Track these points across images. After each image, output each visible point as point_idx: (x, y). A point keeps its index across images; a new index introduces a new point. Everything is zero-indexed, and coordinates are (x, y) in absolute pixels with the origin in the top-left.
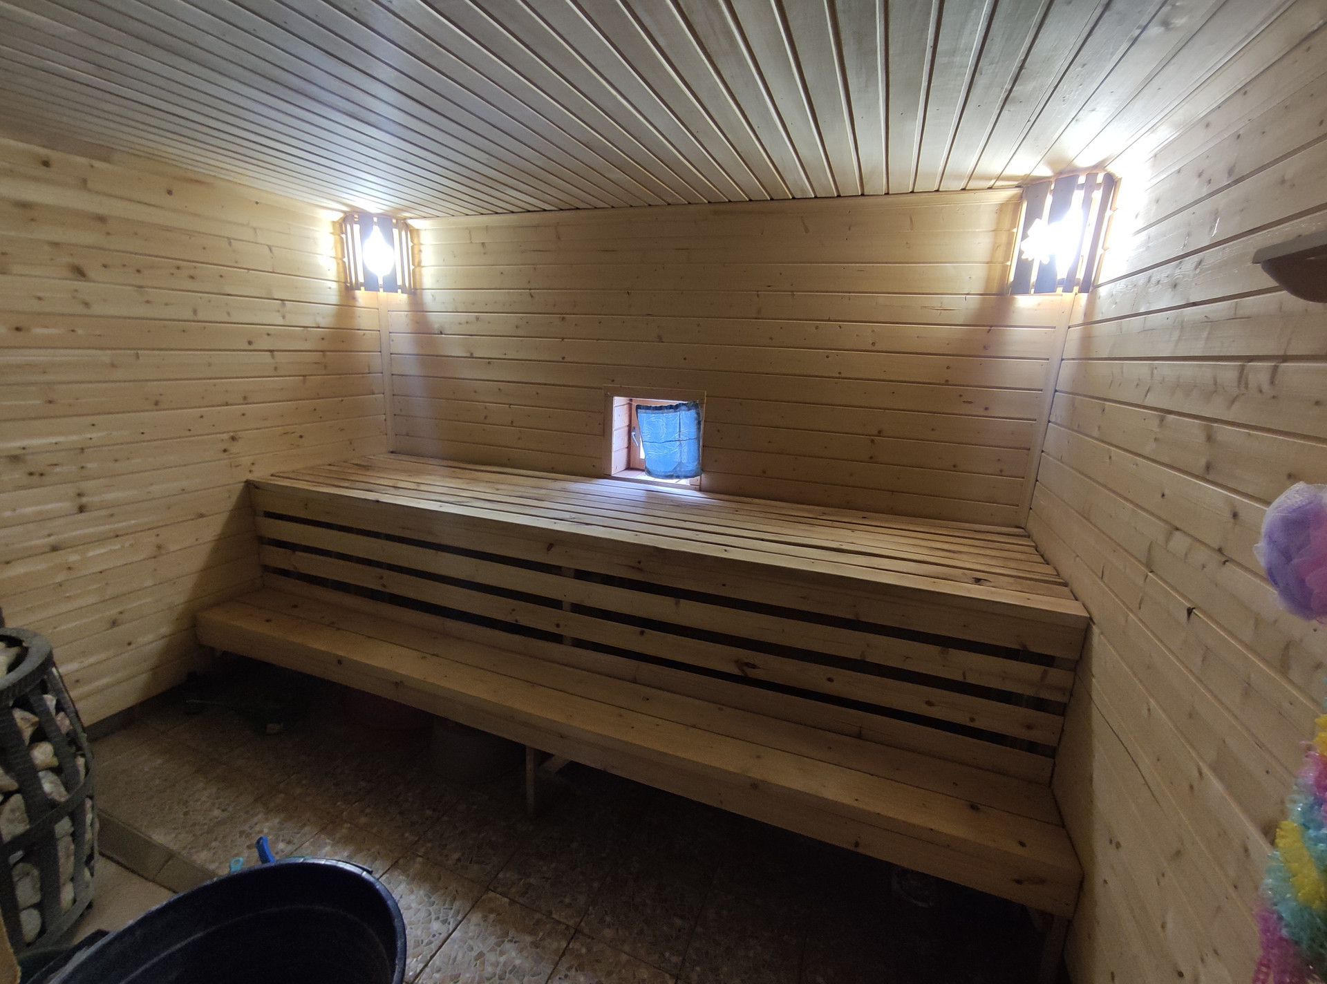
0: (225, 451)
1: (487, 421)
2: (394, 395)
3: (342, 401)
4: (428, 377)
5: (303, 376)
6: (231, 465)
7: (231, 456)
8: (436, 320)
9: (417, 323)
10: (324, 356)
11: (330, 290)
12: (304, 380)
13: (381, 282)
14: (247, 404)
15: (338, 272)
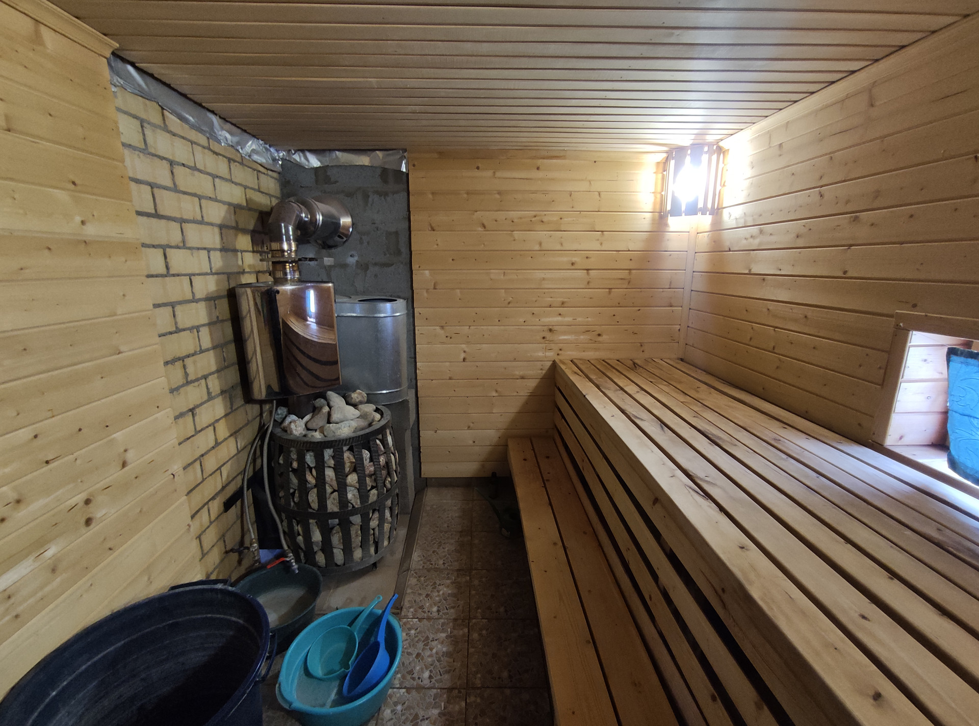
0: (544, 338)
1: (751, 343)
2: (690, 309)
3: (639, 310)
4: (711, 293)
5: (609, 289)
6: (546, 348)
7: (547, 342)
8: (729, 238)
9: (714, 242)
10: (630, 273)
11: (644, 221)
12: (610, 293)
13: (683, 208)
14: (563, 307)
15: (655, 204)
